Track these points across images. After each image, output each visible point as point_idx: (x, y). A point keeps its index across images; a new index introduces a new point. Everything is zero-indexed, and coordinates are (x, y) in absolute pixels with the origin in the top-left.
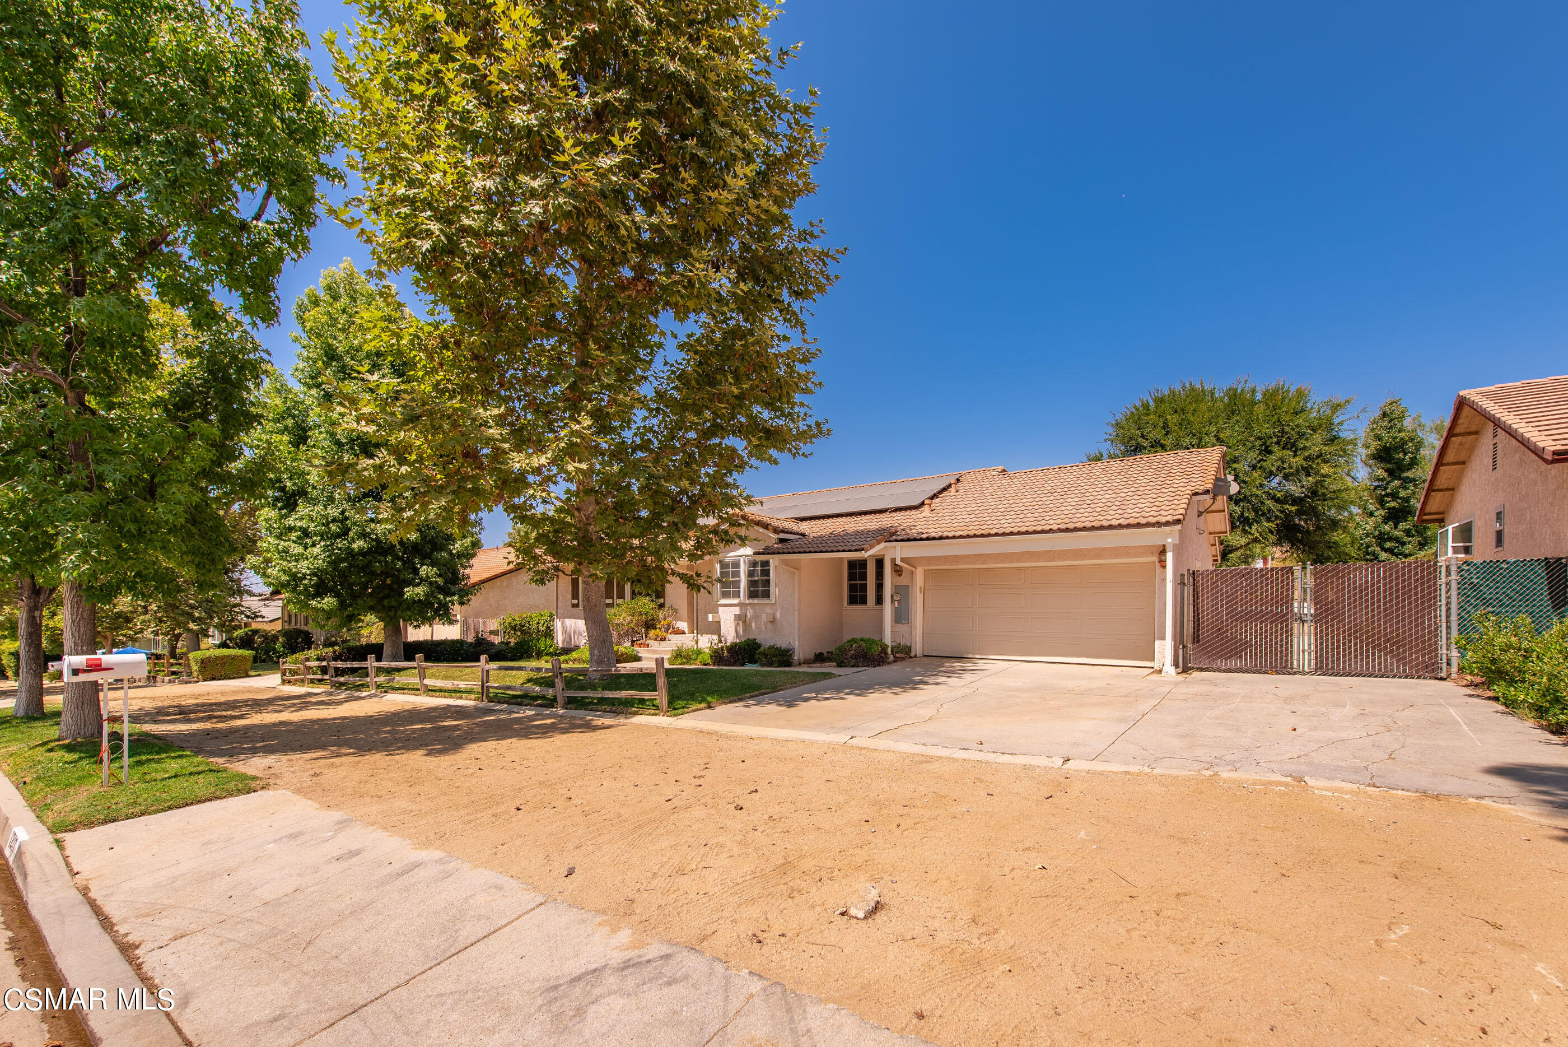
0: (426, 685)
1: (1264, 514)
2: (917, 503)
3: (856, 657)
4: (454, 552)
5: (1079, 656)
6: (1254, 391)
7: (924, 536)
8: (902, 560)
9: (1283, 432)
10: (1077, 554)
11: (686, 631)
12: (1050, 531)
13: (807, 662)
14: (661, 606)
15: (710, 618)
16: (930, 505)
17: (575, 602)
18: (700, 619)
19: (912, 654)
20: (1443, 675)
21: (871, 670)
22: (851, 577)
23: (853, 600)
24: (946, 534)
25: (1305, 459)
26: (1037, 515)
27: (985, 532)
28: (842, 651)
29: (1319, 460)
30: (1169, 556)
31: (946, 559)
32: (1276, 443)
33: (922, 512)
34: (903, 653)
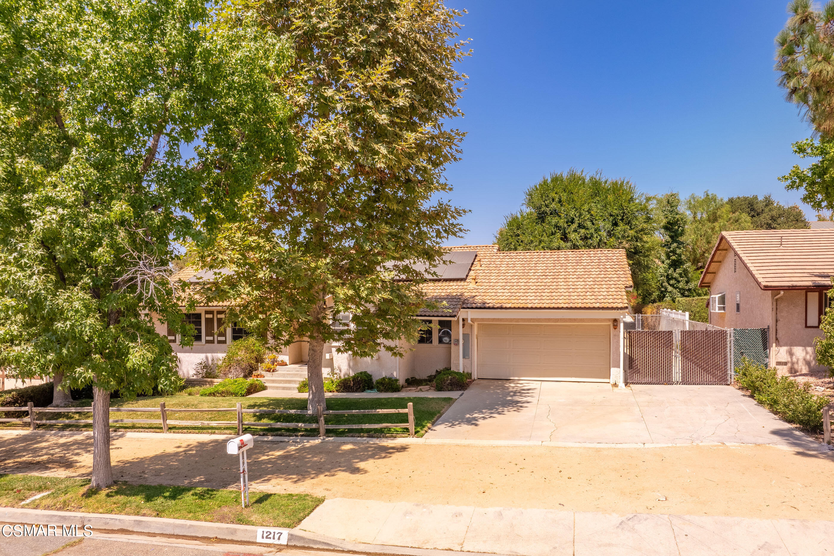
3: (451, 384)
8: (472, 320)
9: (624, 213)
11: (288, 363)
12: (562, 308)
16: (474, 279)
19: (473, 379)
20: (729, 383)
24: (504, 306)
29: (642, 233)
30: (622, 325)
34: (469, 378)
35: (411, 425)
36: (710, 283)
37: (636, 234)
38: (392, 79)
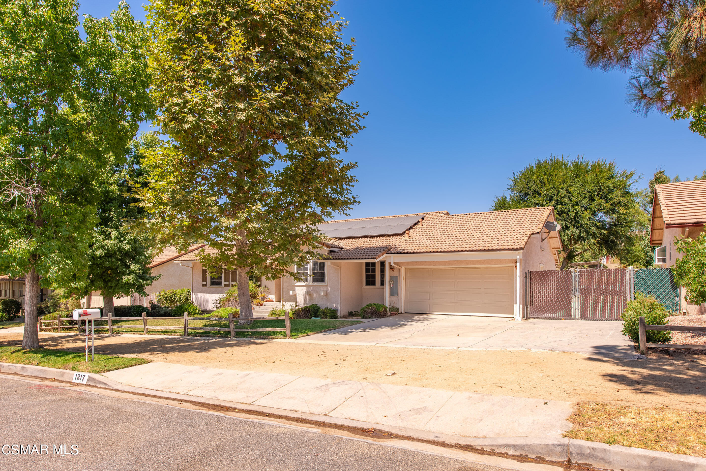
0: (147, 329)
1: (591, 235)
2: (401, 232)
3: (371, 313)
4: (147, 255)
5: (480, 312)
6: (587, 164)
7: (405, 251)
8: (395, 263)
9: (600, 189)
10: (478, 262)
11: (274, 300)
12: (465, 251)
13: (344, 317)
14: (259, 286)
15: (291, 293)
16: (408, 234)
17: (205, 283)
18: (284, 294)
19: (400, 312)
21: (379, 320)
22: (367, 271)
23: (368, 284)
24: (416, 251)
25: (611, 205)
26: (460, 242)
27: (435, 250)
28: (364, 310)
29: (619, 205)
30: (518, 264)
31: (417, 263)
32: (597, 195)
33: (405, 237)
34: (395, 311)
35: (288, 329)
36: (661, 240)
37: (611, 207)
38: (248, 49)
